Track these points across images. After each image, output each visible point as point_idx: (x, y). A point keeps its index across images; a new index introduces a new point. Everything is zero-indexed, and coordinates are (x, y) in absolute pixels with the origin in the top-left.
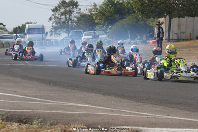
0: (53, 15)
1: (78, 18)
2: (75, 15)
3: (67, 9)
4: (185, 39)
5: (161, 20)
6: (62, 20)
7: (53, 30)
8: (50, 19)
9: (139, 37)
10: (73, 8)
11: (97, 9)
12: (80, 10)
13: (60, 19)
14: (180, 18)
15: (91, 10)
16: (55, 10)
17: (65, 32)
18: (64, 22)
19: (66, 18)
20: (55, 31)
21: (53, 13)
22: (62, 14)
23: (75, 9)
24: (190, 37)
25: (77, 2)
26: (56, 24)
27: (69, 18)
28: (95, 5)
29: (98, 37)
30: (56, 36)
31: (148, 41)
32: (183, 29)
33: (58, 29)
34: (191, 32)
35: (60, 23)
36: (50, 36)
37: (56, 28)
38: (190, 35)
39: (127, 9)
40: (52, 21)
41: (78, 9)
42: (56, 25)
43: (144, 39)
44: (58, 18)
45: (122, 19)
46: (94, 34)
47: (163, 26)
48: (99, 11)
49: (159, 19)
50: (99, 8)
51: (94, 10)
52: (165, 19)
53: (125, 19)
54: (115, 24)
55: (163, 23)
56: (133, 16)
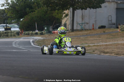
4: (88, 29)
5: (66, 12)
9: (46, 28)
11: (9, 3)
14: (83, 10)
24: (92, 27)
29: (10, 29)
31: (53, 31)
32: (86, 20)
34: (94, 23)
38: (93, 26)
39: (37, 3)
43: (51, 29)
45: (33, 12)
46: (6, 27)
47: (68, 17)
48: (10, 5)
49: (64, 12)
50: (10, 3)
51: (6, 5)
52: (69, 11)
53: (34, 13)
54: (25, 17)
55: (68, 15)
56: (41, 9)
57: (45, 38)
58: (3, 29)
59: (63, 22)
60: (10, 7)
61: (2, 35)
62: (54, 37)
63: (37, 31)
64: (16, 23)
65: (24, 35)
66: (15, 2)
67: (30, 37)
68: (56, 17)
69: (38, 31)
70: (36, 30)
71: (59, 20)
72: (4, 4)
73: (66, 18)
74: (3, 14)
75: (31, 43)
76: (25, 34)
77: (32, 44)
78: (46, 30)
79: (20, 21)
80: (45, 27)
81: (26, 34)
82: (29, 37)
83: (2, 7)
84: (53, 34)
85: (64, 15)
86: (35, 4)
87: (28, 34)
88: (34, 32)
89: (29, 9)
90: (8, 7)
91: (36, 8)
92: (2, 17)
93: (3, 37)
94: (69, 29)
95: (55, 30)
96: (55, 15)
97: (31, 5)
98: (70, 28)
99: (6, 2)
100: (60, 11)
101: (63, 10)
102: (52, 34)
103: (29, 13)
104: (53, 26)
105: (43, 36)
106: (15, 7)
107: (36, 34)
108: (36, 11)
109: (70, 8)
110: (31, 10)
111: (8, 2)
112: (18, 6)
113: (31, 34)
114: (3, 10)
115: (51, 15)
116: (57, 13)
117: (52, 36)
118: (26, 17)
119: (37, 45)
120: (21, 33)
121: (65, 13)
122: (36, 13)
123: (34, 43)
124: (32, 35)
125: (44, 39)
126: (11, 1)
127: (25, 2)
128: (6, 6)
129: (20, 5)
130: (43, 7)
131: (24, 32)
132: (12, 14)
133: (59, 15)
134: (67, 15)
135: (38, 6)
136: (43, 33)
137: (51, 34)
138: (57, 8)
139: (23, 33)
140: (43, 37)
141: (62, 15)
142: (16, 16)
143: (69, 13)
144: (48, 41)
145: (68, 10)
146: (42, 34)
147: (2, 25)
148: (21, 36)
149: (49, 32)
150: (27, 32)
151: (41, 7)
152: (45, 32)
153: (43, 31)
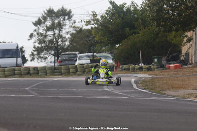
0: (35, 30)
1: (72, 35)
2: (67, 30)
3: (56, 21)
5: (189, 34)
6: (49, 38)
7: (35, 53)
8: (31, 36)
9: (156, 60)
10: (64, 20)
11: (98, 20)
12: (75, 22)
13: (46, 36)
15: (88, 23)
16: (38, 23)
17: (53, 55)
18: (51, 41)
19: (54, 34)
20: (38, 54)
21: (35, 28)
22: (48, 29)
23: (67, 22)
25: (70, 12)
26: (39, 44)
27: (59, 34)
28: (95, 15)
29: (99, 61)
30: (39, 60)
31: (167, 66)
33: (42, 51)
35: (44, 42)
36: (31, 61)
37: (39, 50)
39: (142, 20)
40: (34, 39)
41: (72, 22)
42: (40, 46)
43: (164, 62)
44: (41, 35)
45: (135, 33)
46: (93, 57)
47: (191, 43)
48: (100, 23)
49: (186, 34)
50: (100, 19)
51: (93, 22)
52: (194, 32)
53: (137, 35)
54: (123, 42)
55: (192, 39)
56: (149, 29)
57: (154, 76)
58: (89, 61)
59: (184, 50)
60: (99, 25)
61: (87, 70)
62: (169, 75)
63: (141, 65)
64: (108, 51)
65: (121, 71)
66: (108, 18)
67: (131, 75)
68: (173, 43)
69: (143, 64)
70: (140, 63)
71: (178, 47)
72: (90, 22)
73: (188, 44)
74: (88, 37)
75: (132, 84)
76: (123, 70)
77: (135, 86)
78: (155, 63)
79: (115, 48)
80: (155, 58)
81: (125, 69)
82: (129, 75)
83: (87, 25)
84: (168, 70)
85: (185, 39)
86: (140, 21)
87: (128, 69)
88: (137, 66)
89: (130, 30)
90: (96, 26)
91: (141, 28)
92: (87, 41)
93: (87, 73)
94: (194, 62)
95: (170, 64)
96: (172, 40)
97: (133, 22)
98: (195, 60)
99: (93, 18)
100: (179, 32)
101: (184, 31)
102: (166, 69)
103: (129, 35)
104: (168, 57)
105: (151, 72)
106: (108, 26)
107: (141, 69)
108: (141, 33)
109: (195, 28)
110: (132, 31)
111: (97, 18)
112: (112, 25)
113: (132, 69)
114: (88, 30)
115: (165, 38)
116: (175, 37)
117: (166, 73)
118: (125, 42)
119: (143, 88)
120: (116, 68)
121: (186, 36)
122: (141, 36)
123: (138, 85)
124: (134, 71)
125: (153, 78)
126: (102, 17)
127: (123, 18)
128: (93, 24)
129: (115, 23)
130: (151, 26)
131: (121, 66)
132: (102, 37)
133: (178, 39)
134: (190, 40)
135: (144, 25)
136: (152, 67)
137: (163, 69)
138: (174, 28)
139: (119, 68)
140: (151, 75)
141: (183, 39)
142: (109, 40)
143: (194, 35)
144: (160, 81)
145: (192, 31)
146: (149, 69)
147: (86, 54)
148: (117, 72)
149: (162, 67)
150: (125, 66)
151: (149, 25)
152: (155, 67)
153: (151, 64)
